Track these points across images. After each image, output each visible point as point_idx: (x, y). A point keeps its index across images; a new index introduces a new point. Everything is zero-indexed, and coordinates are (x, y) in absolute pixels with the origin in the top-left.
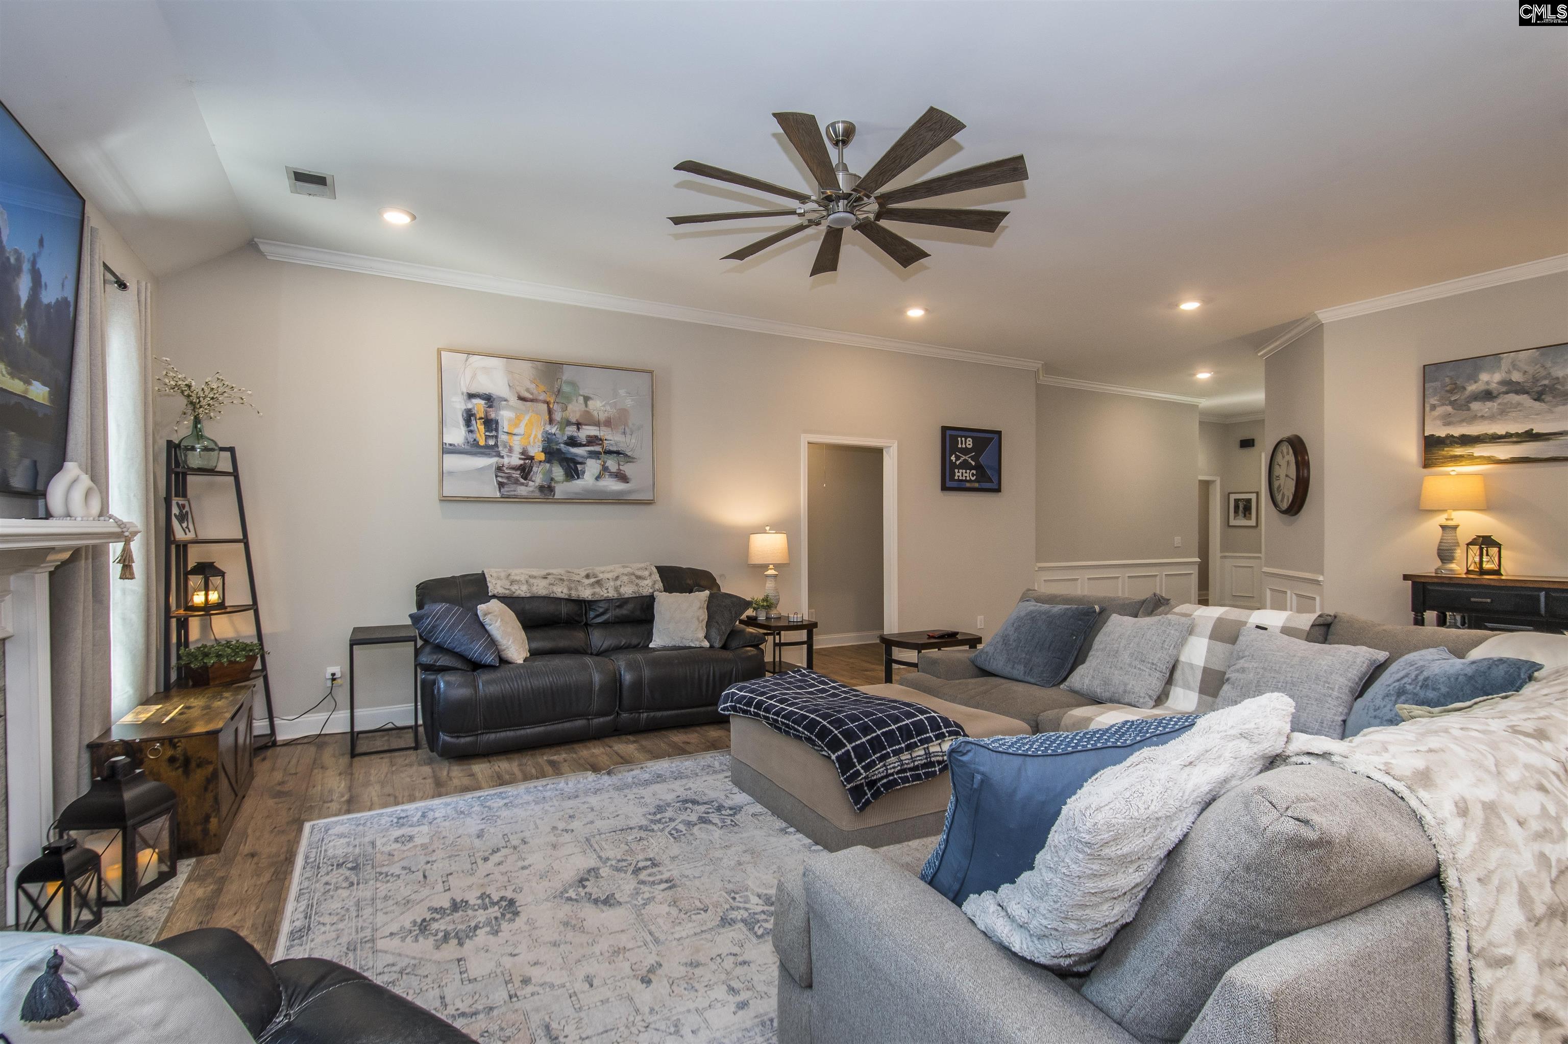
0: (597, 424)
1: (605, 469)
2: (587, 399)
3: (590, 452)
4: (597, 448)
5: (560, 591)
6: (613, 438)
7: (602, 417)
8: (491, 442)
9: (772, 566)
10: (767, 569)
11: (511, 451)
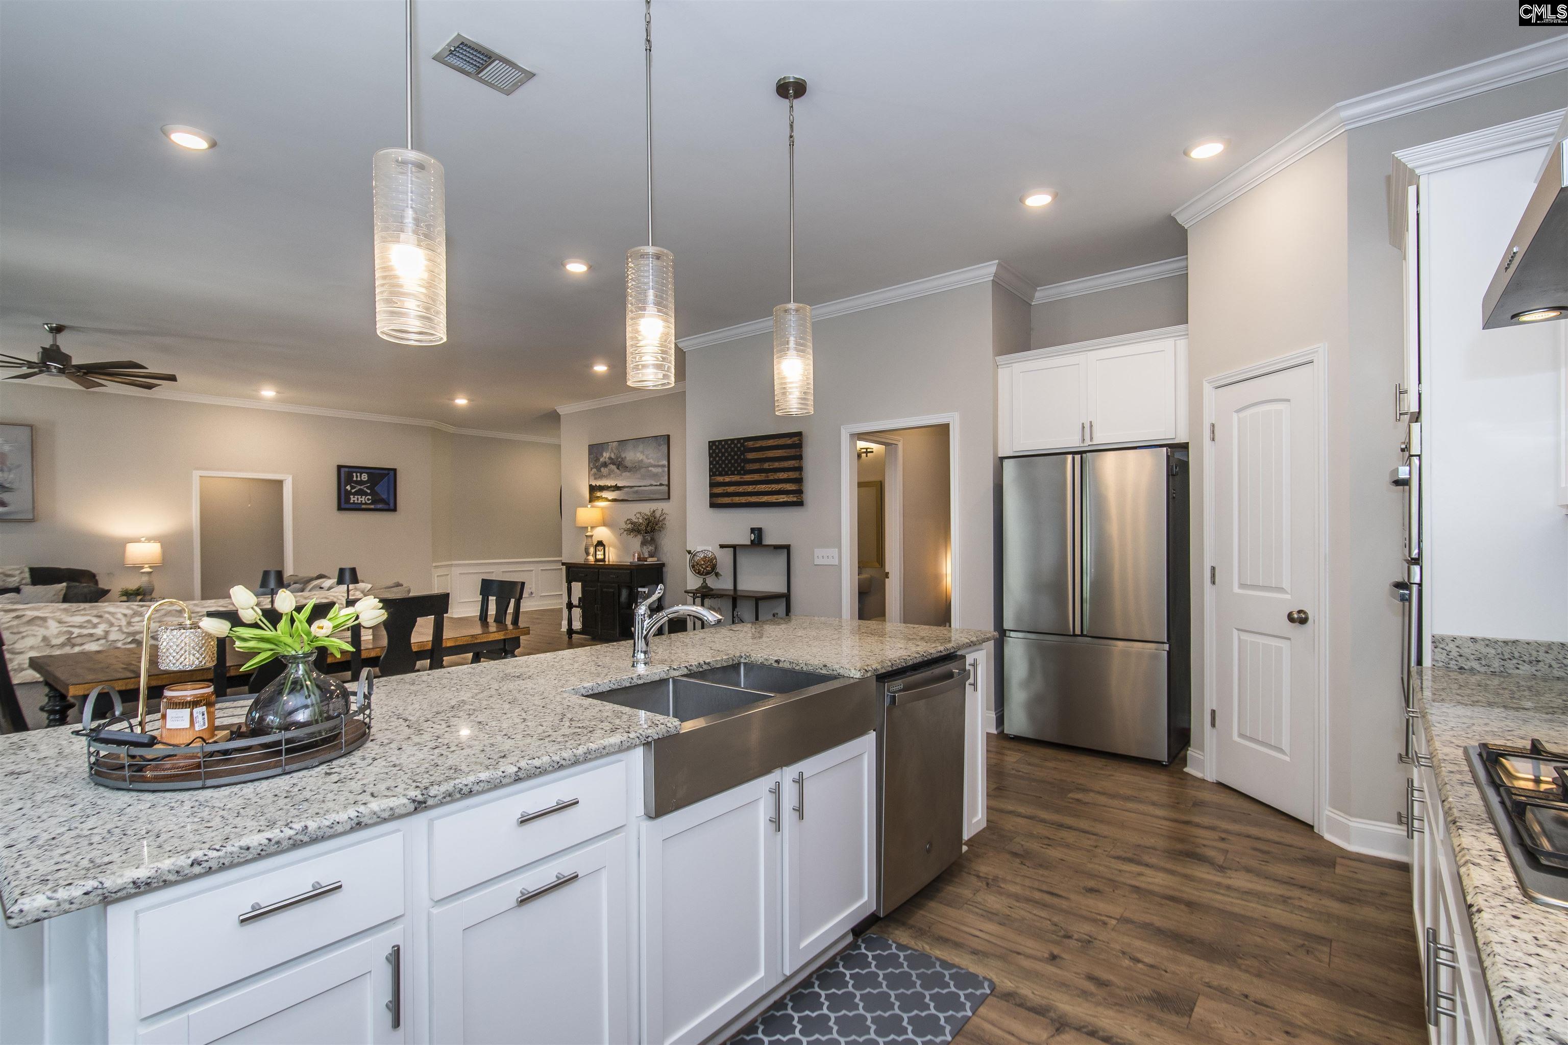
9: (146, 566)
10: (142, 568)
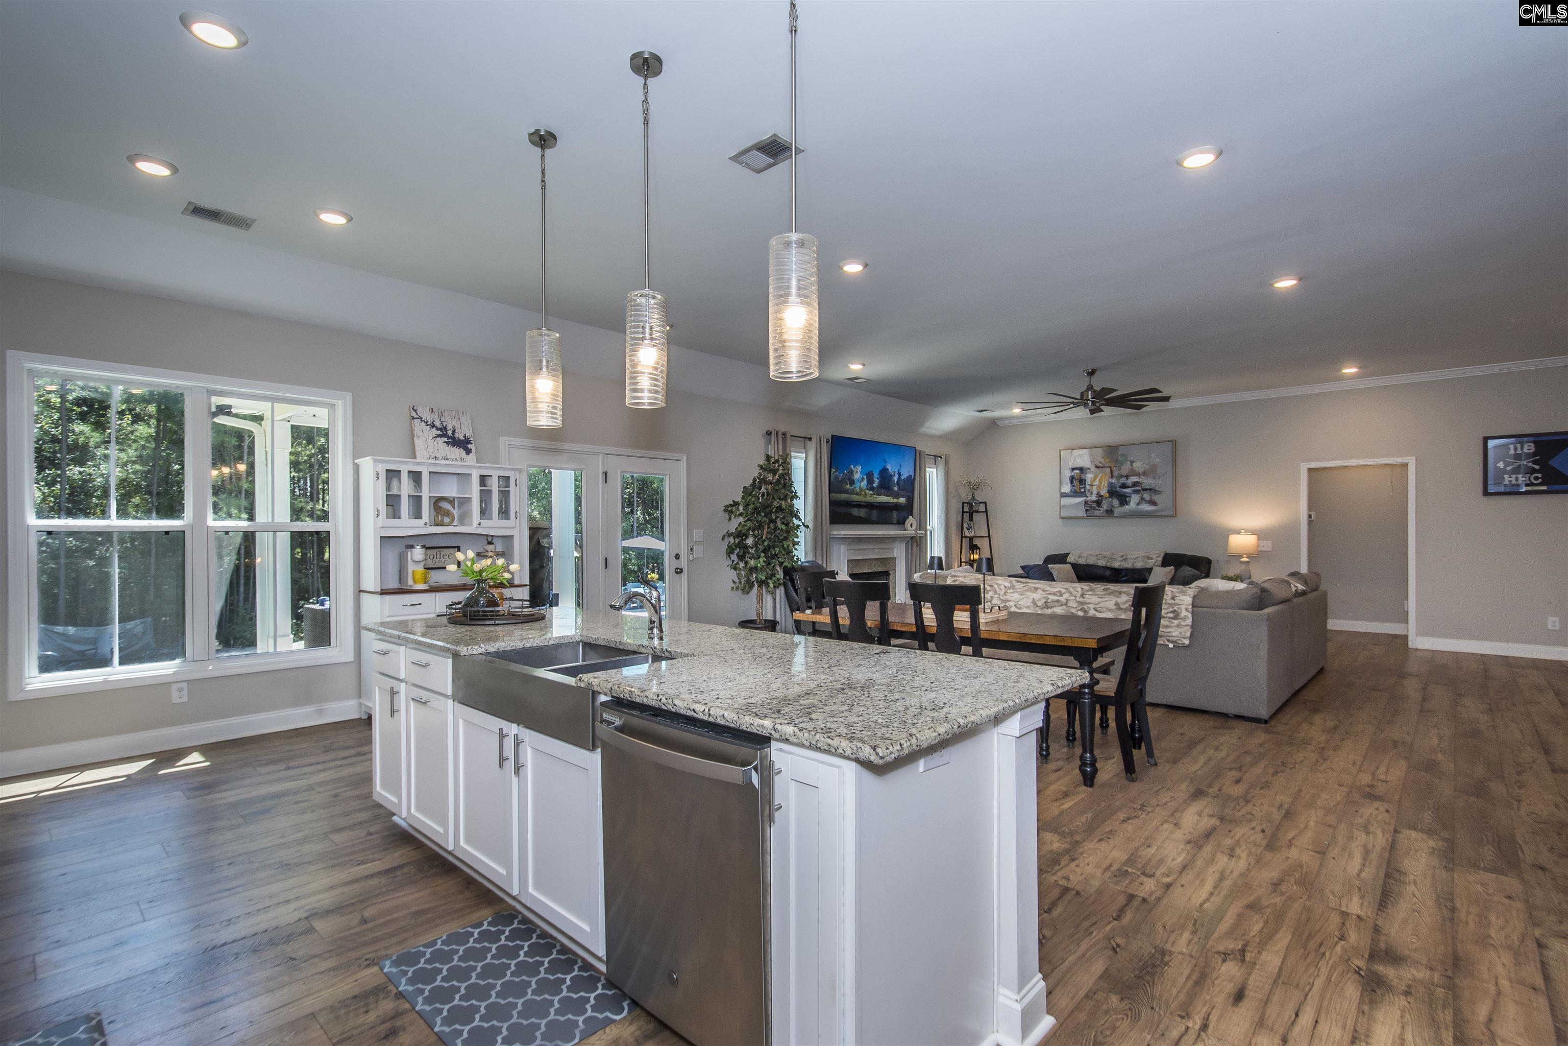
0: (1138, 475)
1: (1142, 499)
2: (1132, 462)
3: (1134, 491)
4: (1138, 488)
5: (1101, 563)
6: (1147, 482)
7: (1141, 470)
8: (1082, 490)
9: (1245, 556)
10: (1242, 557)
11: (1092, 493)
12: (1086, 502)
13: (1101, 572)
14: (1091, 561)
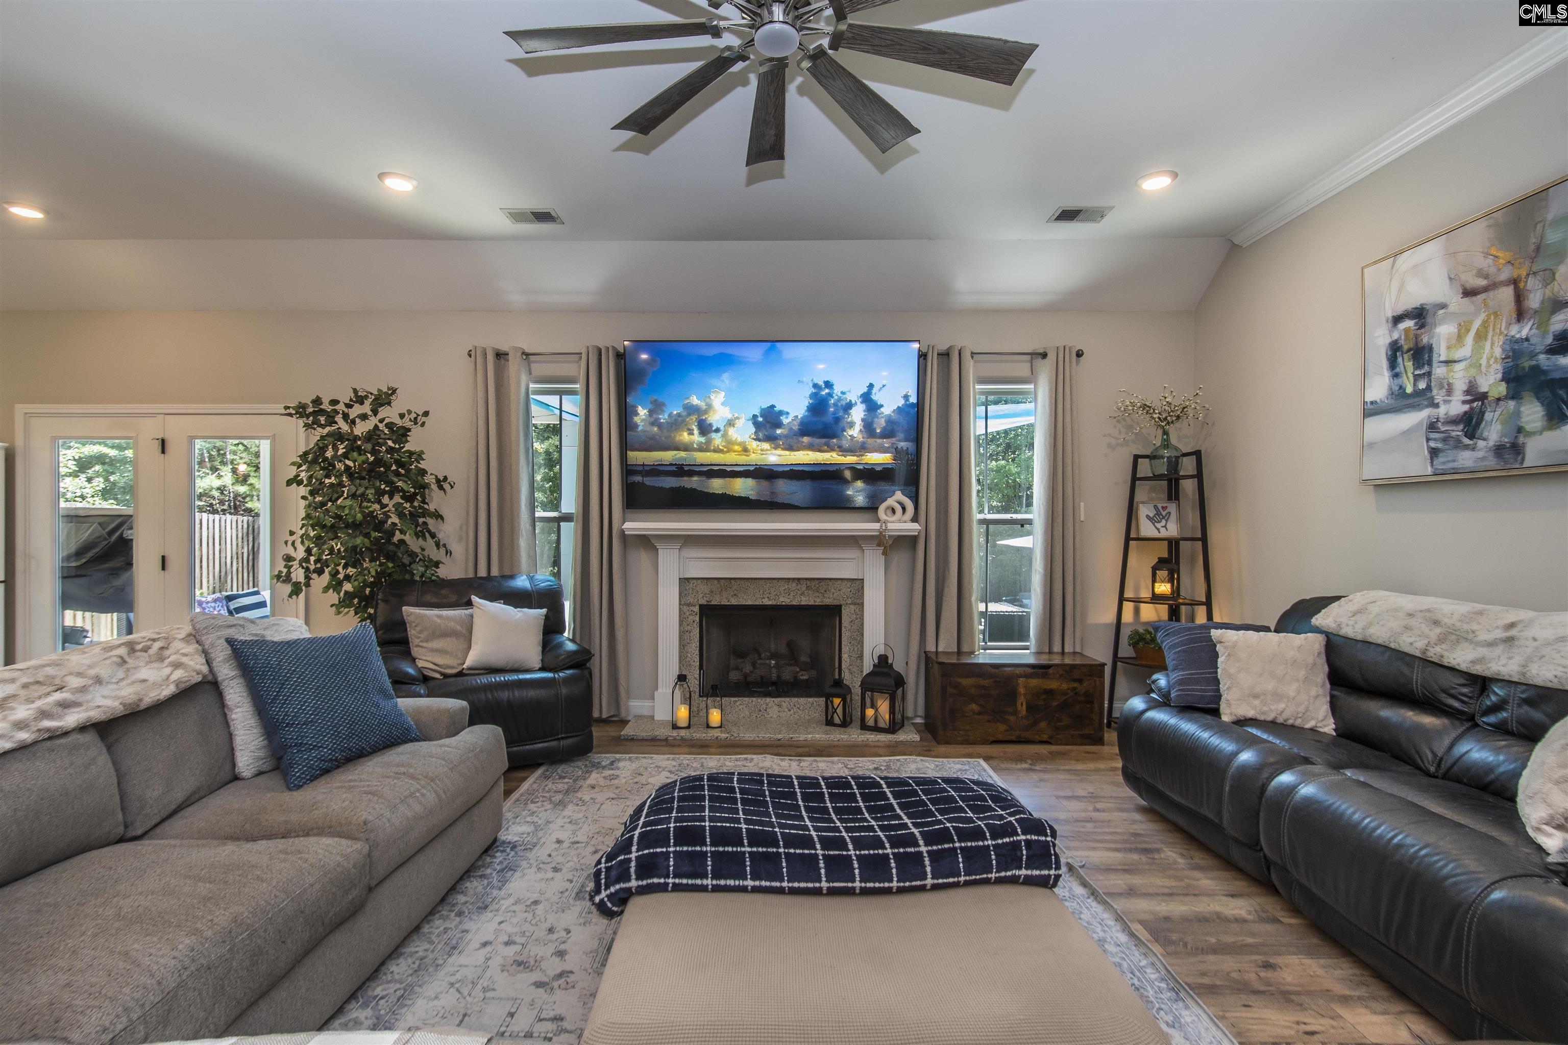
8: (1423, 385)
11: (1450, 391)
12: (1432, 426)
13: (1417, 678)
14: (1379, 634)
